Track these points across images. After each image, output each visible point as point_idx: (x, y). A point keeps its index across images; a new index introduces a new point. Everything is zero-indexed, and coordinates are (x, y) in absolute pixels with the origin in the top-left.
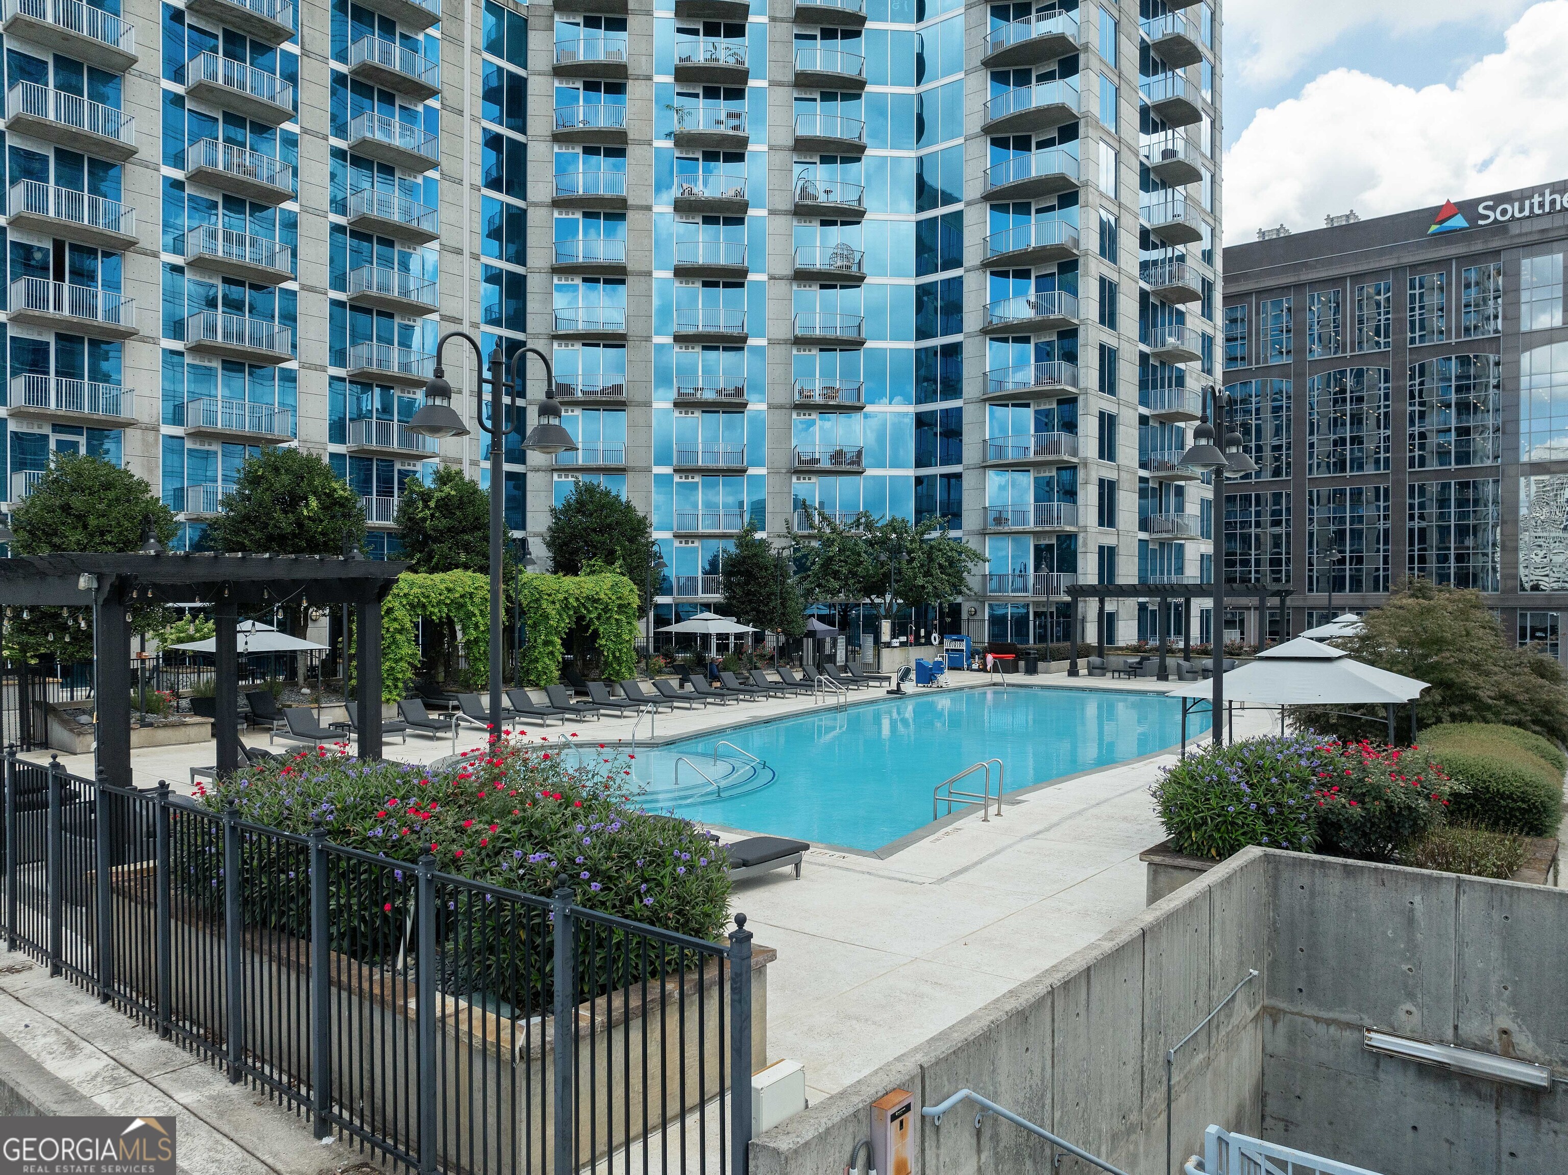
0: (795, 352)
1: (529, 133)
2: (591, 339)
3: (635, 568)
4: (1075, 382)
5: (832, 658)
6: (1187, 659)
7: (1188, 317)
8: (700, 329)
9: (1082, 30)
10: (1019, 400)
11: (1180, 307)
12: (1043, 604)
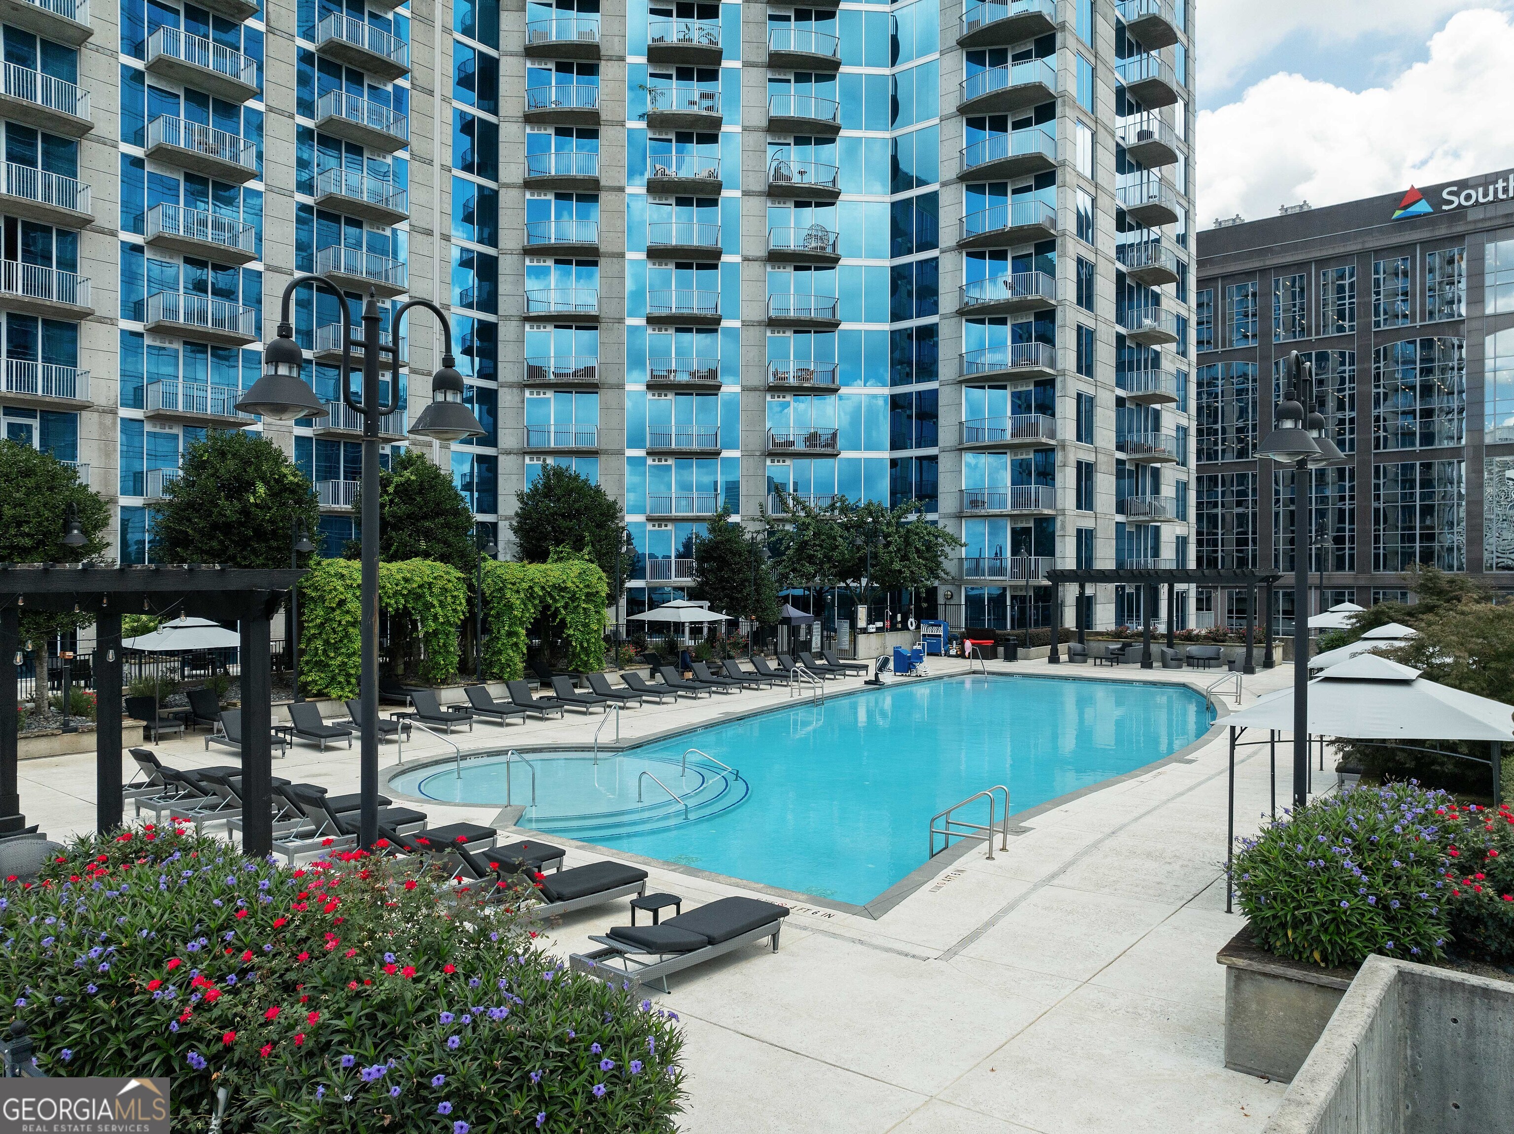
0: (769, 334)
1: (500, 114)
2: (563, 321)
3: (604, 555)
4: (1052, 363)
5: (807, 645)
6: (1170, 645)
7: (1163, 298)
8: (674, 310)
9: (1059, 9)
10: (996, 382)
11: (1155, 288)
12: (1020, 588)
